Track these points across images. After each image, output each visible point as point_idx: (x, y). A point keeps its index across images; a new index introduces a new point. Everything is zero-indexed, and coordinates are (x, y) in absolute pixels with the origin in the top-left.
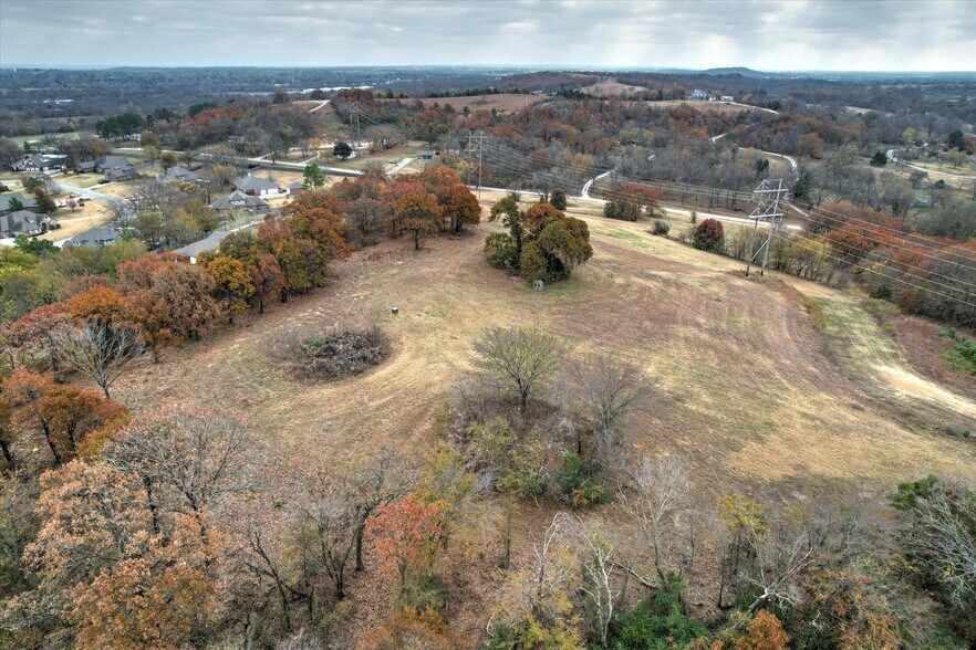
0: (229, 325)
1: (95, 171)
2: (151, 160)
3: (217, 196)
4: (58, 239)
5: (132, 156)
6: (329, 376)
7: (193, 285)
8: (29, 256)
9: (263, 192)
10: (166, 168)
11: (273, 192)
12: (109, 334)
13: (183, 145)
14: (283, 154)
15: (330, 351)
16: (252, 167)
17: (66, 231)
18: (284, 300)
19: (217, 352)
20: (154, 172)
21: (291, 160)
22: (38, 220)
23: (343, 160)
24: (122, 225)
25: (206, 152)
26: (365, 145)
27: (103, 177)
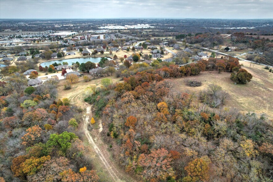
0: (181, 77)
1: (172, 46)
2: (183, 46)
3: (193, 56)
4: (163, 59)
5: (180, 44)
6: (190, 86)
7: (177, 70)
8: (158, 62)
9: (203, 56)
10: (186, 48)
11: (206, 57)
12: (166, 73)
13: (191, 43)
14: (212, 48)
15: (192, 83)
16: (204, 50)
17: (165, 58)
18: (190, 75)
19: (178, 80)
20: (183, 48)
21: (214, 50)
22: (161, 55)
23: (226, 51)
24: (173, 59)
25: (195, 45)
26: (234, 48)
27: (173, 48)
